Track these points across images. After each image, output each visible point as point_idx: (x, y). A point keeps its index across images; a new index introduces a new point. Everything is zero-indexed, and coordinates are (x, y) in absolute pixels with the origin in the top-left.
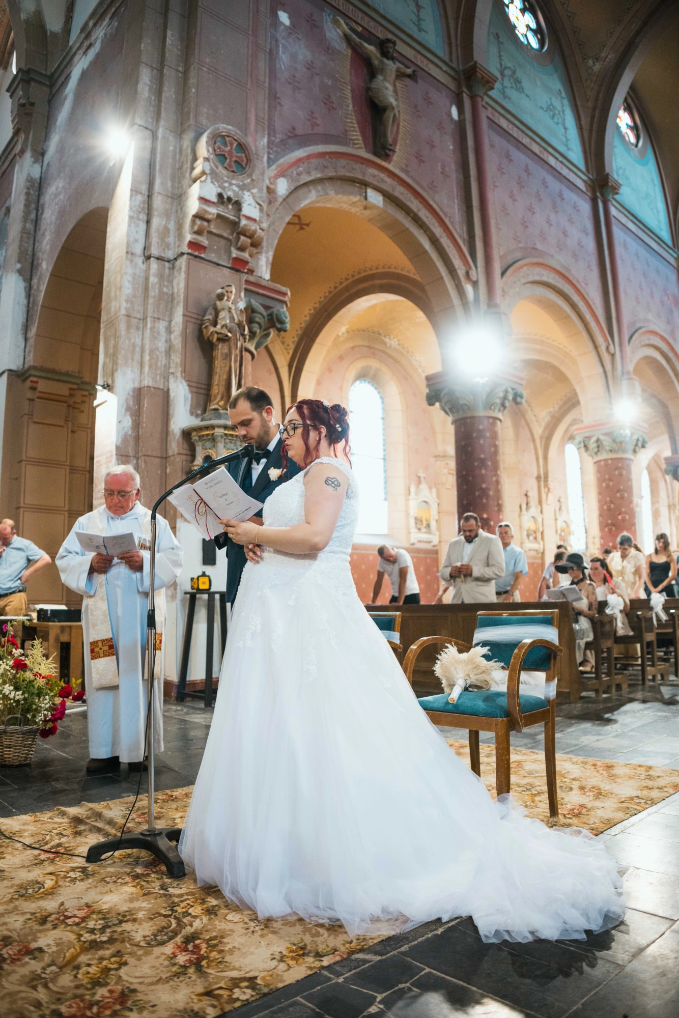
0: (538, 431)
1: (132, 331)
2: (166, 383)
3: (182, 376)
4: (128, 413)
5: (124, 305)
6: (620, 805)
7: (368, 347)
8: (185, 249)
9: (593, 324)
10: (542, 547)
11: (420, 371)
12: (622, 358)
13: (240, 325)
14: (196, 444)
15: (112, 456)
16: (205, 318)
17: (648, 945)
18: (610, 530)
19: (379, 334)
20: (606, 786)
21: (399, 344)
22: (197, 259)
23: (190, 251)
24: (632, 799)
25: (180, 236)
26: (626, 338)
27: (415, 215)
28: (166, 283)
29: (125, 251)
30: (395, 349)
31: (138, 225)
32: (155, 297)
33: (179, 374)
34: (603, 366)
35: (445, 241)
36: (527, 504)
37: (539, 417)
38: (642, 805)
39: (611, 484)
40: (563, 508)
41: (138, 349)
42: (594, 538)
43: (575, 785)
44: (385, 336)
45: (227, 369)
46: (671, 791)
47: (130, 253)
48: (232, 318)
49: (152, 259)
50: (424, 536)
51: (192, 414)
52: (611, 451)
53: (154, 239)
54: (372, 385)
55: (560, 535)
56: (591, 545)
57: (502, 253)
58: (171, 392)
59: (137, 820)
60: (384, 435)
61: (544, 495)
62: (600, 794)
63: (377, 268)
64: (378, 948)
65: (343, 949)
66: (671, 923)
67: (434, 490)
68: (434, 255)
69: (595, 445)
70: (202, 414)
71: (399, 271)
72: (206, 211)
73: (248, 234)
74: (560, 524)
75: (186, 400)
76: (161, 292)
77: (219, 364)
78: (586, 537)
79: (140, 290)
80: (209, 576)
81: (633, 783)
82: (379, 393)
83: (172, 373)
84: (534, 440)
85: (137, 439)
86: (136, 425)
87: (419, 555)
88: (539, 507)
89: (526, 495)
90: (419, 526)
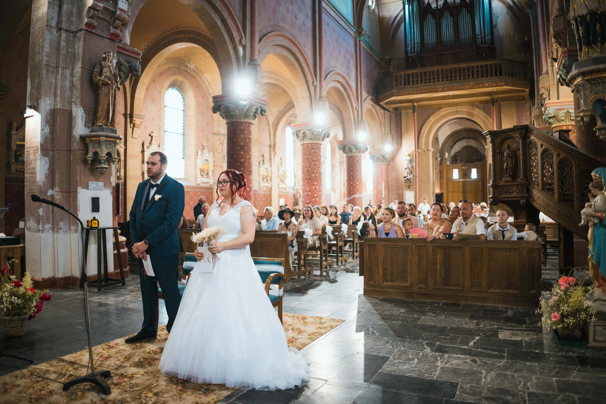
0: (271, 119)
1: (50, 75)
2: (70, 107)
3: (80, 104)
4: (48, 124)
5: (45, 58)
6: (309, 336)
7: (177, 68)
8: (84, 27)
9: (306, 69)
10: (270, 185)
11: (206, 83)
12: (320, 88)
13: (115, 75)
14: (89, 144)
15: (38, 149)
16: (95, 70)
17: (318, 389)
18: (308, 182)
19: (184, 61)
20: (303, 328)
21: (195, 67)
22: (90, 33)
23: (86, 28)
24: (313, 333)
25: (80, 18)
26: (323, 77)
27: (214, 5)
28: (70, 46)
29: (45, 24)
30: (193, 70)
31: (54, 8)
32: (64, 54)
33: (78, 103)
34: (310, 92)
35: (229, 21)
36: (263, 161)
37: (272, 112)
38: (317, 336)
39: (310, 157)
40: (283, 163)
41: (53, 86)
42: (299, 180)
43: (290, 328)
44: (187, 62)
45: (107, 102)
46: (329, 329)
47: (49, 26)
48: (110, 71)
49: (63, 31)
50: (205, 180)
51: (85, 126)
52: (310, 139)
53: (64, 19)
54: (178, 91)
55: (281, 178)
56: (297, 184)
57: (260, 29)
58: (73, 112)
59: (100, 359)
60: (184, 120)
61: (272, 156)
62: (300, 332)
63: (187, 28)
64: (225, 400)
65: (212, 401)
66: (325, 381)
67: (211, 153)
68: (223, 29)
69: (302, 135)
70: (92, 127)
71: (200, 31)
72: (97, 5)
73: (120, 19)
74: (281, 172)
75: (82, 118)
76: (67, 51)
77: (102, 98)
78: (295, 179)
79: (55, 49)
80: (97, 220)
81: (314, 326)
82: (182, 95)
83: (74, 102)
84: (269, 125)
85: (53, 139)
86: (52, 131)
87: (202, 190)
88: (270, 163)
89: (263, 156)
90: (202, 174)
